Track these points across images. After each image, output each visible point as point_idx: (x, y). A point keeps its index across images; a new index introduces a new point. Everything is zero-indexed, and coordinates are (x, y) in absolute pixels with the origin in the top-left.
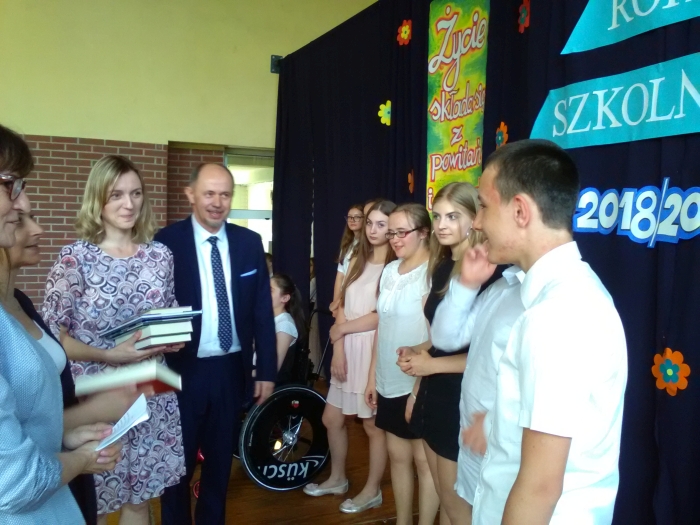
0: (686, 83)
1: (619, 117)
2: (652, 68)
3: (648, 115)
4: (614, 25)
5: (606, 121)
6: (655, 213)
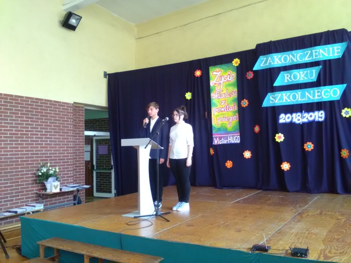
0: (307, 93)
1: (290, 99)
2: (298, 90)
3: (298, 99)
4: (286, 81)
5: (286, 100)
6: (301, 117)
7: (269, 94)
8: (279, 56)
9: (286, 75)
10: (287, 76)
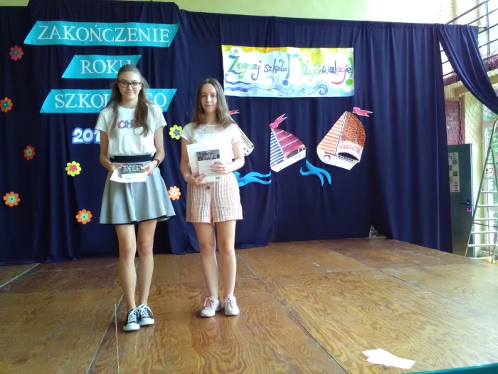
1: (90, 103)
2: (104, 91)
3: (104, 104)
4: (83, 72)
7: (53, 91)
8: (72, 27)
9: (83, 61)
10: (86, 64)
